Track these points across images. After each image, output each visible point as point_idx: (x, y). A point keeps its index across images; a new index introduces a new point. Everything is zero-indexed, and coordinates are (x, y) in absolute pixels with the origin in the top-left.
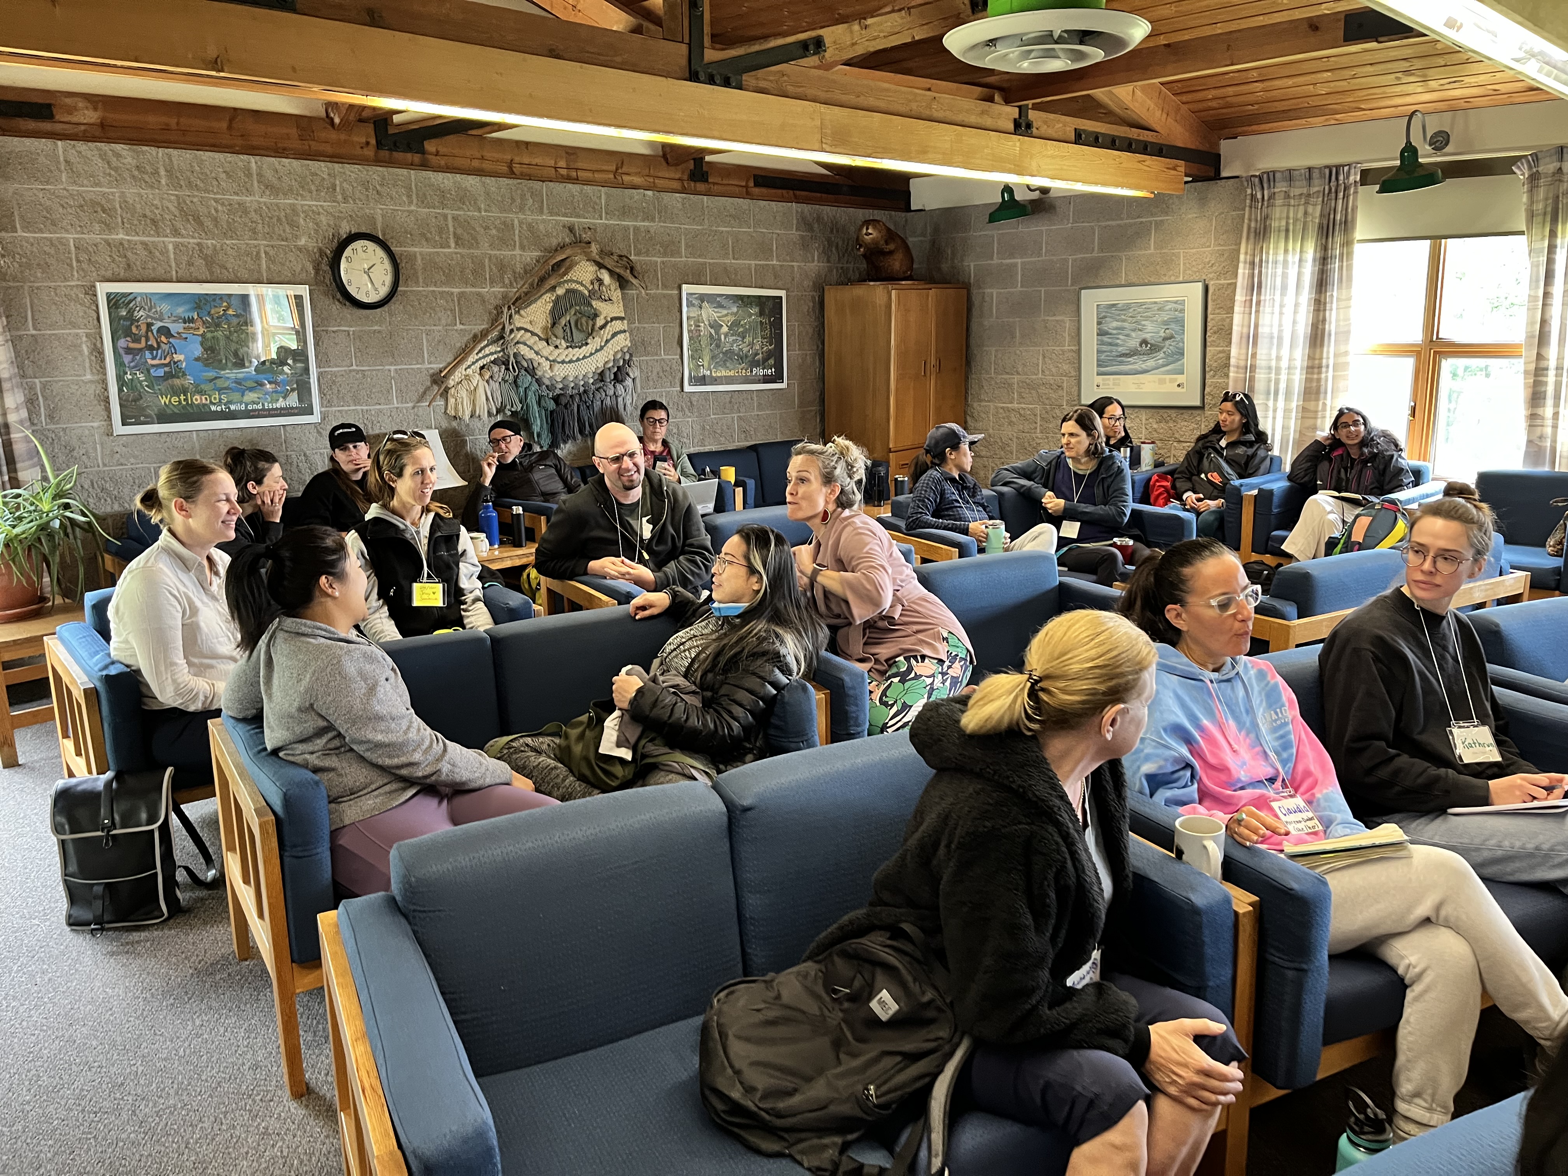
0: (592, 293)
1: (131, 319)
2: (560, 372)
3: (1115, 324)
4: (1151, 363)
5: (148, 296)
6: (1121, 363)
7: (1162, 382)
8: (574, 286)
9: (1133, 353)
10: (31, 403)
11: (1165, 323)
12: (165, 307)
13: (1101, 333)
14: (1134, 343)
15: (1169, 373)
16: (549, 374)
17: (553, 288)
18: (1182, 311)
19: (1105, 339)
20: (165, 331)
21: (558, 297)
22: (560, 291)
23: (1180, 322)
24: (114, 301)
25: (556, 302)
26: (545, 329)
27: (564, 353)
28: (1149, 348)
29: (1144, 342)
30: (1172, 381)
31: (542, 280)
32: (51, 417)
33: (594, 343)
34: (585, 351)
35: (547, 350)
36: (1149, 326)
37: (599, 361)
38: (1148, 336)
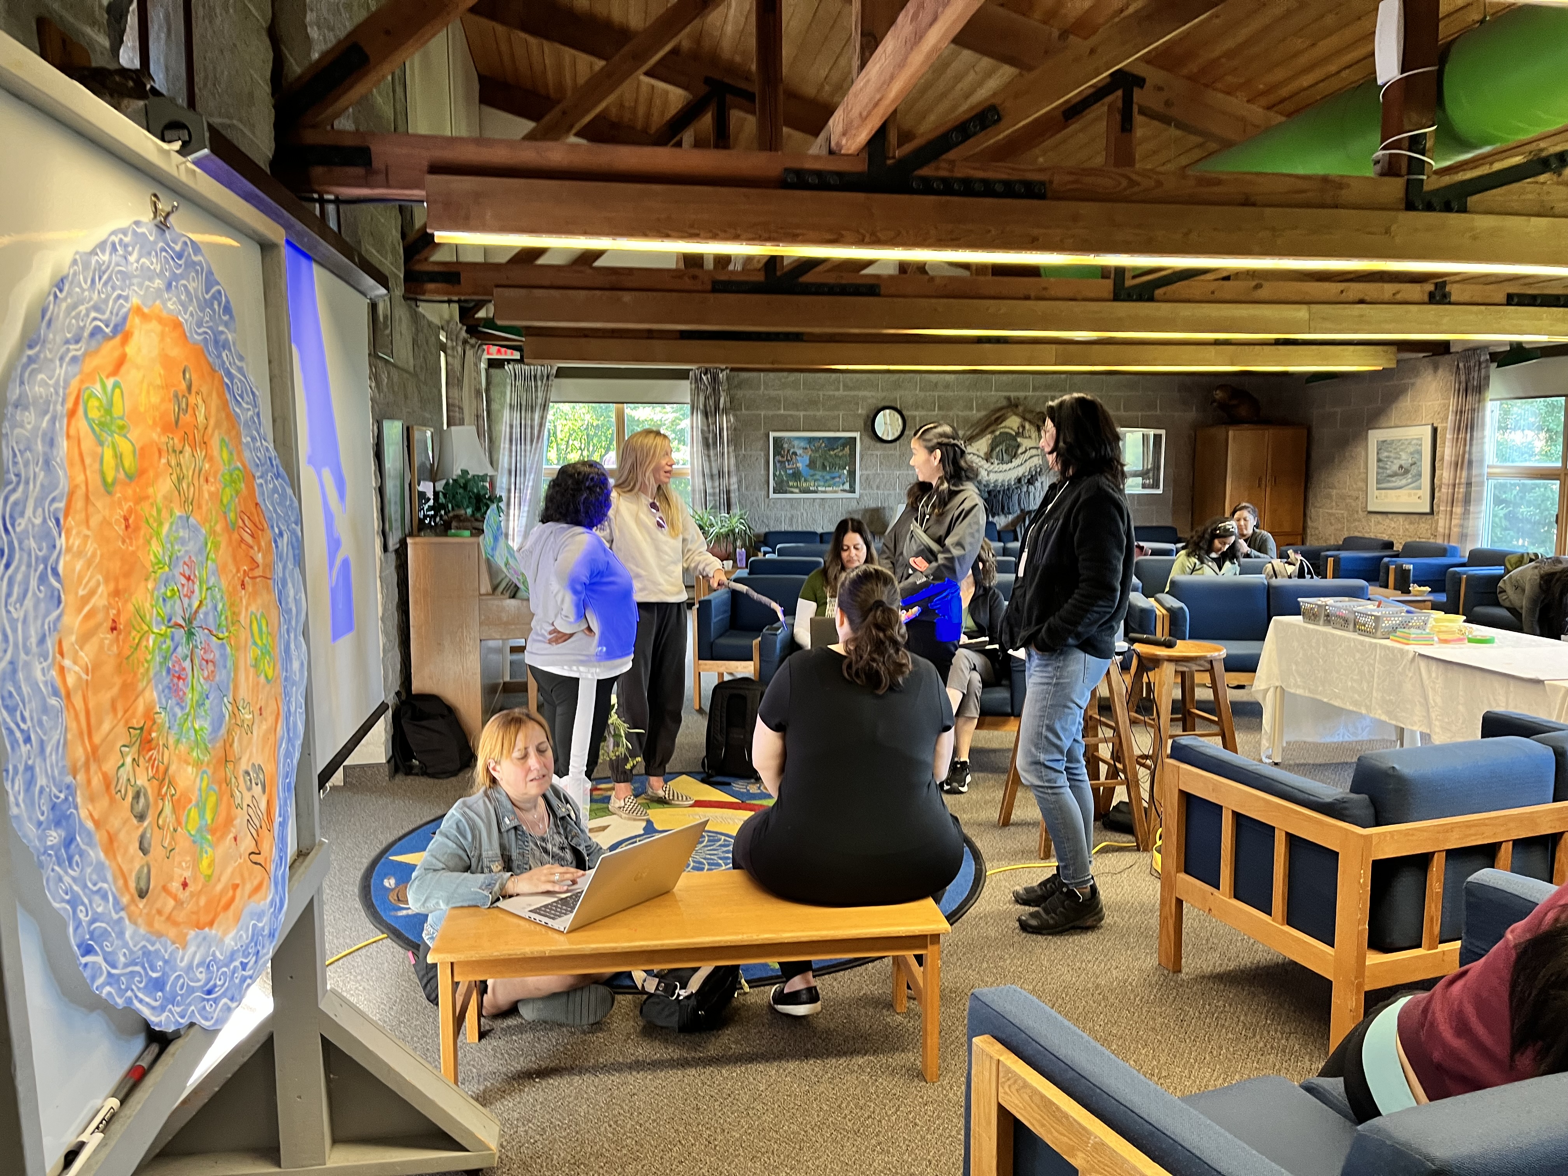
0: (1018, 434)
1: (782, 448)
2: (993, 477)
3: (1386, 454)
4: (1404, 482)
5: (789, 438)
6: (1389, 481)
7: (1410, 495)
8: (1007, 430)
9: (1395, 475)
10: (740, 482)
11: (1412, 453)
12: (796, 443)
13: (1379, 460)
14: (1395, 468)
15: (1414, 488)
16: (987, 478)
17: (993, 432)
18: (1421, 445)
19: (1381, 464)
20: (795, 454)
21: (996, 437)
22: (998, 433)
23: (1419, 452)
24: (776, 440)
25: (994, 440)
26: (986, 454)
27: (996, 467)
28: (1404, 471)
29: (1401, 467)
30: (1415, 494)
31: (987, 427)
32: (747, 488)
33: (1016, 462)
34: (1010, 465)
35: (987, 465)
36: (1404, 456)
37: (1020, 472)
38: (1402, 463)
